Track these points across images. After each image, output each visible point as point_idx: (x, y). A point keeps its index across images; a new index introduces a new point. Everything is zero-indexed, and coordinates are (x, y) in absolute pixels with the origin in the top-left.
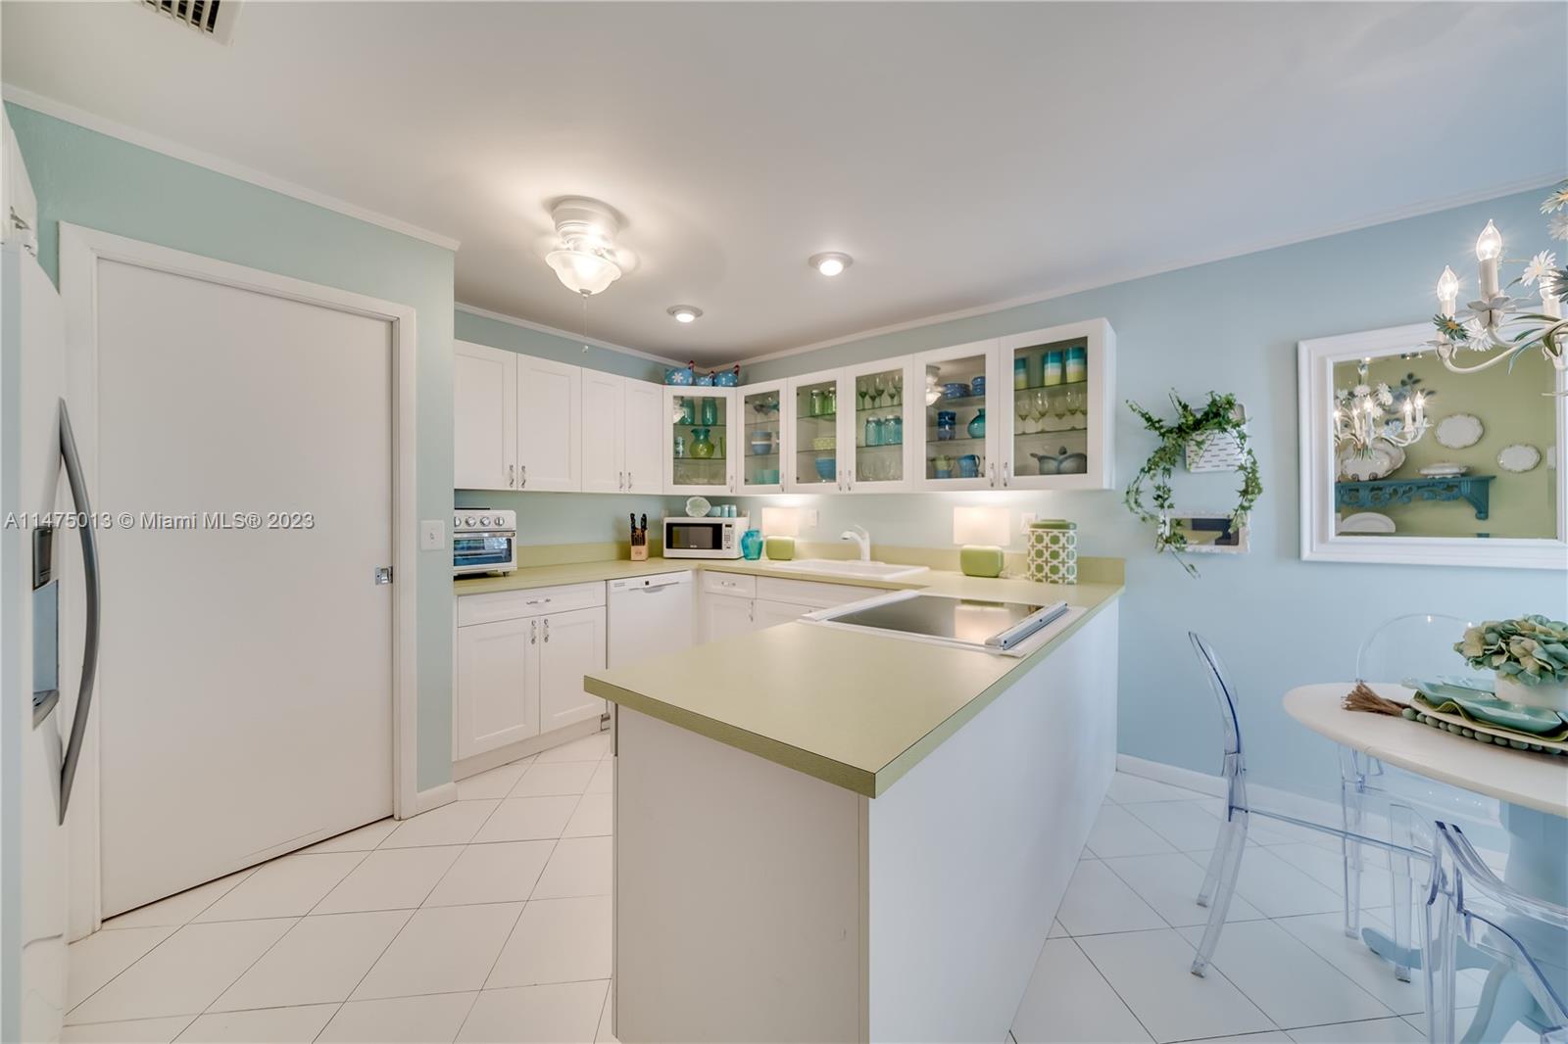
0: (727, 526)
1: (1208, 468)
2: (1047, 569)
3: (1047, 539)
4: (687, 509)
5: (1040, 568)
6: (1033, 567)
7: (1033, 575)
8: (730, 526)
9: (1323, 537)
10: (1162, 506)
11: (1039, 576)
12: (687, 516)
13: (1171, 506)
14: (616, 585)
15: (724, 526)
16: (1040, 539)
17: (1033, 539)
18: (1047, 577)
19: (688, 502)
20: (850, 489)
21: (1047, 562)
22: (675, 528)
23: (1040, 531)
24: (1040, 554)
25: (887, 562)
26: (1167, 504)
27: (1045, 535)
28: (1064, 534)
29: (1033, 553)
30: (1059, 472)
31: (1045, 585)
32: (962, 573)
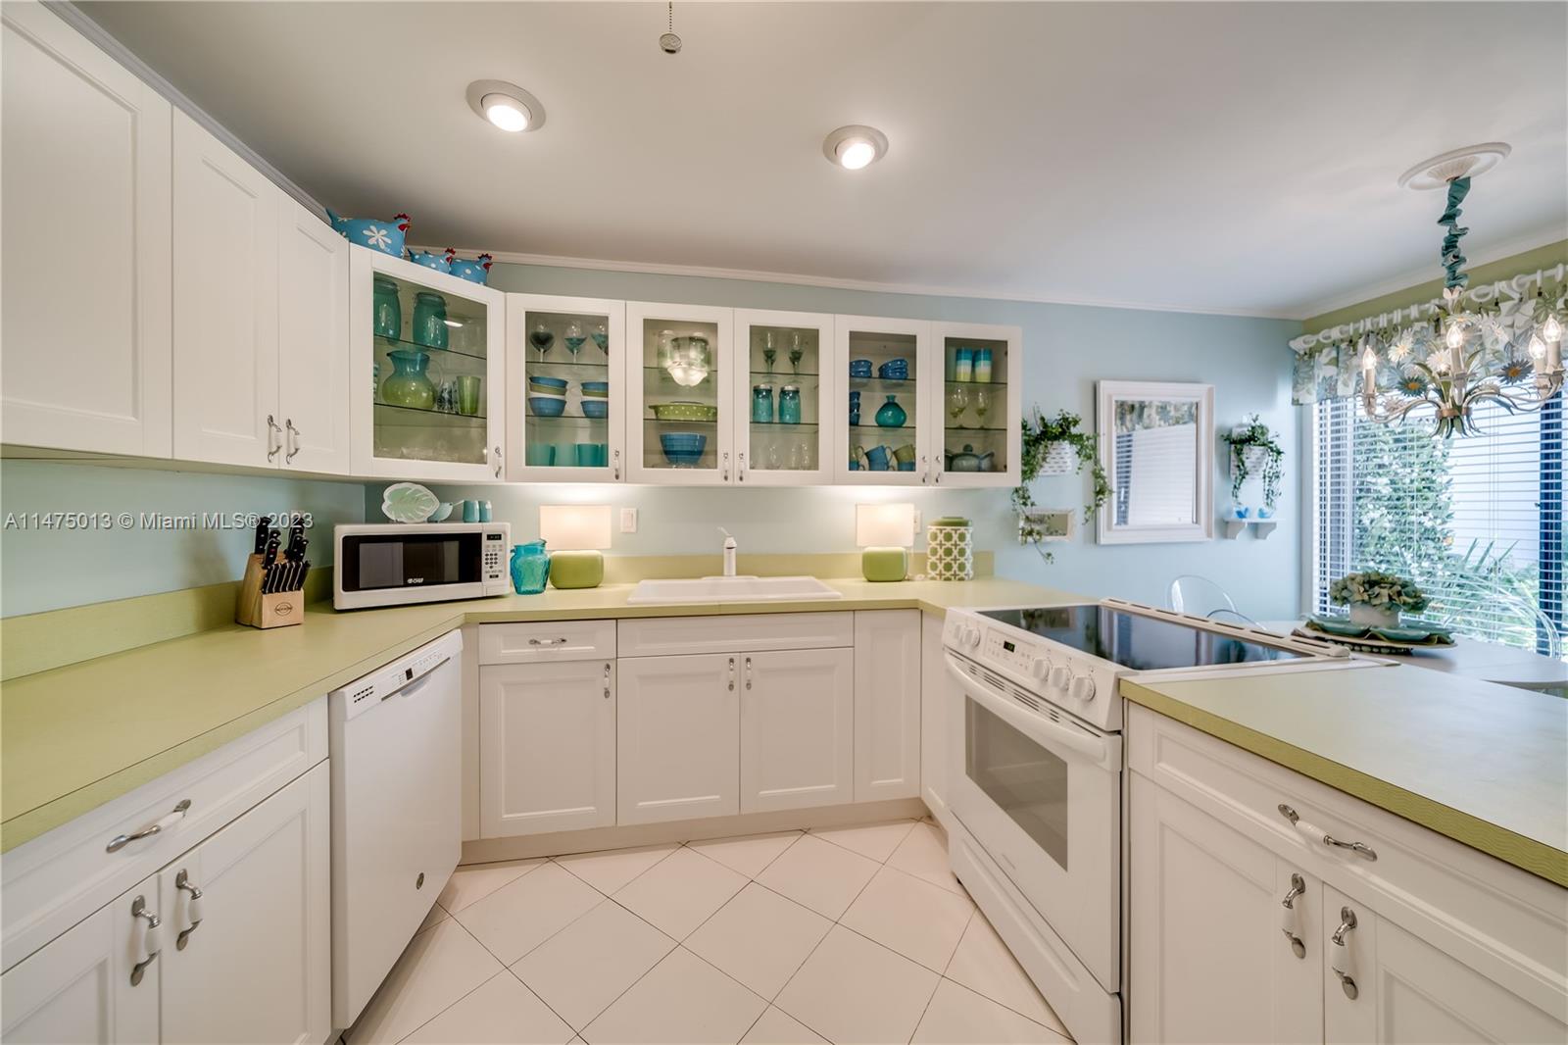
0: (490, 537)
1: (1050, 473)
2: (955, 567)
3: (955, 537)
4: (384, 508)
5: (948, 567)
6: (941, 567)
7: (941, 575)
8: (498, 537)
9: (1109, 528)
10: (1025, 504)
11: (948, 574)
12: (387, 520)
13: (1033, 504)
14: (360, 697)
15: (484, 537)
16: (948, 537)
17: (941, 537)
18: (955, 575)
19: (387, 493)
20: (741, 479)
21: (955, 560)
22: (362, 547)
23: (949, 529)
24: (948, 552)
25: (760, 576)
26: (1029, 502)
27: (953, 532)
28: (956, 531)
29: (941, 552)
30: (979, 470)
31: (954, 583)
32: (864, 579)
